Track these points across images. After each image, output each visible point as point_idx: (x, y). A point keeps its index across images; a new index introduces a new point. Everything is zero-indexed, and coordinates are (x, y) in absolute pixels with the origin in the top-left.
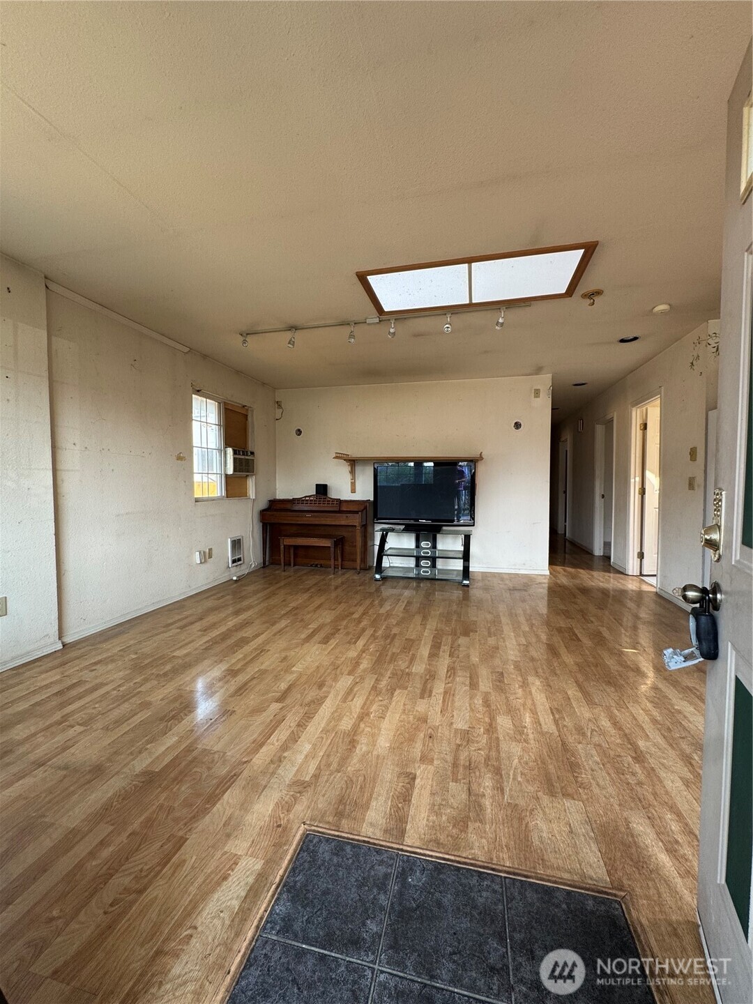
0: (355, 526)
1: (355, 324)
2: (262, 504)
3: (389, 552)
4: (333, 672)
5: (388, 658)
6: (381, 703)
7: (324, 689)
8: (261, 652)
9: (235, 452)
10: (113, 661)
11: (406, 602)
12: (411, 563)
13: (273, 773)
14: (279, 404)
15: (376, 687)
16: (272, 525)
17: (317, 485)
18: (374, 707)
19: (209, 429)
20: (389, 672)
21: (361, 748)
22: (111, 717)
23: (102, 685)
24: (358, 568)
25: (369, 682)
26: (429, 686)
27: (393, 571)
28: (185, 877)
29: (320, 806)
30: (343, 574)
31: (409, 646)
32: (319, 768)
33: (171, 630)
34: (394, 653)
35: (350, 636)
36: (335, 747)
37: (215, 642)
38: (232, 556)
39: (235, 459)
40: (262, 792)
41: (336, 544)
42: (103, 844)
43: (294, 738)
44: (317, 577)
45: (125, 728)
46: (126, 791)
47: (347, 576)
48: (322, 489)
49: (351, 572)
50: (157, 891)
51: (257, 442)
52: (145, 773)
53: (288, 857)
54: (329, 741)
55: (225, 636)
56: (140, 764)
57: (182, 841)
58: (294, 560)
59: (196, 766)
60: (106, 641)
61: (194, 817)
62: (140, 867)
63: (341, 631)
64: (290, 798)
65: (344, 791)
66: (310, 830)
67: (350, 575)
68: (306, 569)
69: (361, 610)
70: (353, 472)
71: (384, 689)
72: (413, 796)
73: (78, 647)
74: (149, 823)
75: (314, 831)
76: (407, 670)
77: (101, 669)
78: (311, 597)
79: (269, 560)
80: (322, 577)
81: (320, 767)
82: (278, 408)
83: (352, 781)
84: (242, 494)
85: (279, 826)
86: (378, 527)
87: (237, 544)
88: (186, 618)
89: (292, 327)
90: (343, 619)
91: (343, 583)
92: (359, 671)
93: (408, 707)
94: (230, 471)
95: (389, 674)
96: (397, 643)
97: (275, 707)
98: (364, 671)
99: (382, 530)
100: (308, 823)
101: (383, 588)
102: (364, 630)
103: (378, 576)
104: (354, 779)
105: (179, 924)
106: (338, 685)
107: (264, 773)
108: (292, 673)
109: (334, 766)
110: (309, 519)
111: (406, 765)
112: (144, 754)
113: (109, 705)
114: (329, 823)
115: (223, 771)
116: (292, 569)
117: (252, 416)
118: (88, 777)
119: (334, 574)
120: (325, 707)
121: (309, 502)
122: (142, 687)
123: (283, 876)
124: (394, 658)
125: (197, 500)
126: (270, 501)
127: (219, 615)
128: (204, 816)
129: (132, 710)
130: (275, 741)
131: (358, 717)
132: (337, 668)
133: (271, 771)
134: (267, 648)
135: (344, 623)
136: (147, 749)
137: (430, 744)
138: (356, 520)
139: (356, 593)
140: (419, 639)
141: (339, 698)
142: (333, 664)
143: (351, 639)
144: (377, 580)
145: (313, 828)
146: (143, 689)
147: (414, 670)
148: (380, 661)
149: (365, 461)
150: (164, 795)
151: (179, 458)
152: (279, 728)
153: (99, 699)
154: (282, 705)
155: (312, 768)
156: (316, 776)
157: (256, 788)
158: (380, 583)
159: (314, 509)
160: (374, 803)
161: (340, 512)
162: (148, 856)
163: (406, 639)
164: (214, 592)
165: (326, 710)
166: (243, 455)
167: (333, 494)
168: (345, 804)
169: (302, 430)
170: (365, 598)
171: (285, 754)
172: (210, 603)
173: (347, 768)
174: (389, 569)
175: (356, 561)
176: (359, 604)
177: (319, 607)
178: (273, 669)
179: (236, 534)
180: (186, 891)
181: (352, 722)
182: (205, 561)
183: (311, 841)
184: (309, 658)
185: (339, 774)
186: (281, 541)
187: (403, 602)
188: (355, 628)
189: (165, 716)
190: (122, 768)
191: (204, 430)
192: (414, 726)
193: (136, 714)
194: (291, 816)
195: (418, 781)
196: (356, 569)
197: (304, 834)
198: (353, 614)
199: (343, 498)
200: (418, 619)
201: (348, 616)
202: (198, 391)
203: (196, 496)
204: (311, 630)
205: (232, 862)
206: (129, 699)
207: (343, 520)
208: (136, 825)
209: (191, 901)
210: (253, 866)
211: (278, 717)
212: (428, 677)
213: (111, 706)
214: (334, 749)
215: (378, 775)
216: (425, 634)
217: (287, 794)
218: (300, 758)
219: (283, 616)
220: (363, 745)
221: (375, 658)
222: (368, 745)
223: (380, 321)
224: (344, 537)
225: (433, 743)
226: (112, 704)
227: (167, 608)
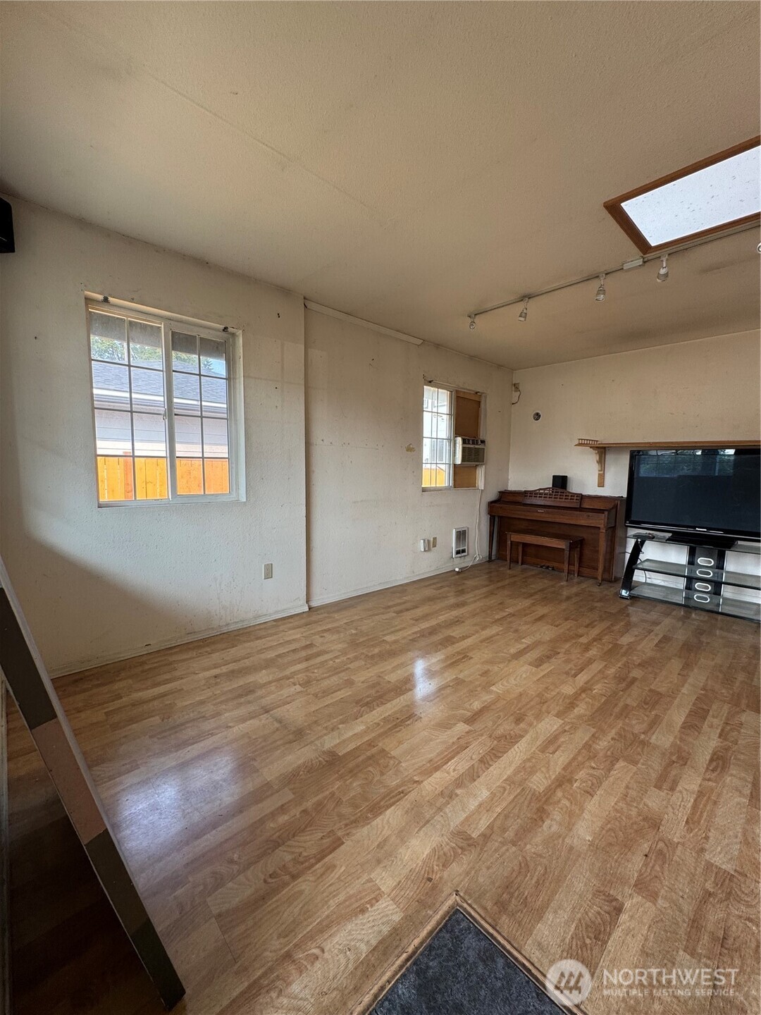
0: (599, 528)
1: (606, 274)
2: (492, 496)
3: (646, 565)
4: (538, 706)
5: (617, 710)
6: (591, 771)
7: (522, 725)
8: (463, 658)
9: (464, 442)
10: (338, 632)
11: (660, 637)
12: (681, 583)
13: (440, 809)
14: (516, 387)
15: (590, 746)
16: (501, 518)
17: (554, 476)
18: (582, 774)
19: (440, 419)
20: (614, 731)
21: (551, 826)
22: (322, 685)
23: (325, 652)
24: (600, 578)
25: (582, 736)
26: (674, 773)
27: (650, 589)
28: (330, 885)
29: (481, 880)
30: (579, 583)
31: (654, 700)
32: (491, 827)
33: (389, 612)
34: (627, 705)
35: (571, 666)
36: (517, 808)
37: (423, 634)
38: (456, 547)
39: (464, 450)
40: (422, 827)
41: (572, 547)
42: (282, 809)
43: (472, 775)
44: (546, 581)
45: (328, 700)
46: (312, 764)
47: (584, 586)
48: (561, 482)
49: (591, 581)
50: (305, 885)
51: (490, 431)
52: (332, 753)
53: (429, 928)
54: (512, 797)
55: (433, 631)
56: (330, 742)
57: (338, 843)
58: (522, 558)
59: (370, 765)
60: (338, 611)
61: (355, 821)
62: (301, 850)
63: (561, 655)
64: (449, 850)
65: (514, 875)
66: (461, 907)
67: (588, 585)
68: (536, 570)
69: (594, 632)
70: (602, 462)
71: (601, 754)
72: (612, 939)
73: (318, 612)
74: (319, 806)
75: (465, 909)
76: (643, 737)
77: (328, 636)
78: (533, 604)
79: (496, 555)
80: (551, 583)
81: (493, 827)
82: (515, 391)
83: (527, 865)
84: (471, 484)
85: (430, 880)
86: (632, 532)
87: (462, 535)
88: (404, 603)
89: (525, 296)
90: (566, 641)
91: (577, 595)
92: (572, 716)
93: (633, 793)
94: (459, 461)
95: (613, 733)
96: (635, 691)
97: (462, 727)
98: (580, 717)
99: (636, 536)
100: (462, 894)
101: (631, 609)
102: (590, 661)
103: (624, 593)
104: (532, 865)
105: (311, 937)
106: (540, 726)
107: (431, 804)
108: (491, 692)
109: (510, 834)
110: (541, 515)
111: (611, 882)
112: (335, 733)
113: (323, 674)
114: (485, 909)
115: (393, 782)
116: (520, 567)
117: (485, 401)
118: (291, 737)
119: (567, 581)
120: (517, 749)
121: (543, 496)
122: (352, 664)
123: (417, 949)
124: (625, 712)
125: (424, 490)
126: (500, 492)
127: (434, 607)
128: (363, 826)
129: (338, 684)
130: (451, 770)
131: (557, 779)
132: (543, 703)
133: (438, 805)
134: (470, 654)
135: (567, 646)
136: (338, 728)
137: (657, 868)
138: (600, 521)
139: (592, 609)
140: (673, 694)
141: (539, 743)
142: (540, 695)
143: (571, 669)
144: (623, 598)
145: (465, 905)
146: (351, 666)
147: (653, 740)
148: (604, 712)
149: (617, 448)
150: (338, 784)
151: (409, 449)
152: (459, 756)
153: (318, 665)
154: (471, 728)
155: (483, 824)
156: (486, 837)
157: (418, 819)
158: (628, 602)
159: (549, 503)
160: (549, 916)
161: (581, 509)
162: (309, 842)
163: (651, 690)
164: (435, 581)
165: (517, 754)
166: (473, 444)
167: (574, 488)
168: (512, 895)
169: (540, 413)
170: (602, 619)
171: (459, 791)
172: (429, 592)
173: (526, 845)
174: (646, 586)
175: (597, 570)
176: (590, 625)
177: (541, 618)
178: (471, 681)
179: (462, 525)
180: (327, 902)
181: (546, 783)
182: (429, 550)
183: (458, 923)
184: (512, 679)
185: (514, 849)
186: (508, 536)
187: (657, 635)
188: (579, 656)
189: (361, 700)
190: (315, 740)
191: (435, 420)
192: (635, 827)
193: (339, 690)
194: (446, 874)
195: (624, 917)
196: (596, 578)
197: (452, 907)
198: (581, 636)
199: (585, 493)
200: (676, 664)
201: (573, 638)
202: (430, 382)
203: (423, 486)
204: (524, 646)
205: (373, 896)
206: (339, 673)
207: (583, 520)
208: (309, 804)
209: (328, 916)
210: (392, 914)
211: (462, 742)
212: (674, 758)
213: (325, 675)
214: (516, 811)
215: (566, 876)
216: (684, 690)
217: (448, 844)
218: (473, 805)
219: (496, 621)
220: (554, 823)
221: (597, 705)
222: (560, 824)
223: (644, 262)
224: (584, 539)
225: (662, 868)
226: (326, 673)
227: (391, 590)
